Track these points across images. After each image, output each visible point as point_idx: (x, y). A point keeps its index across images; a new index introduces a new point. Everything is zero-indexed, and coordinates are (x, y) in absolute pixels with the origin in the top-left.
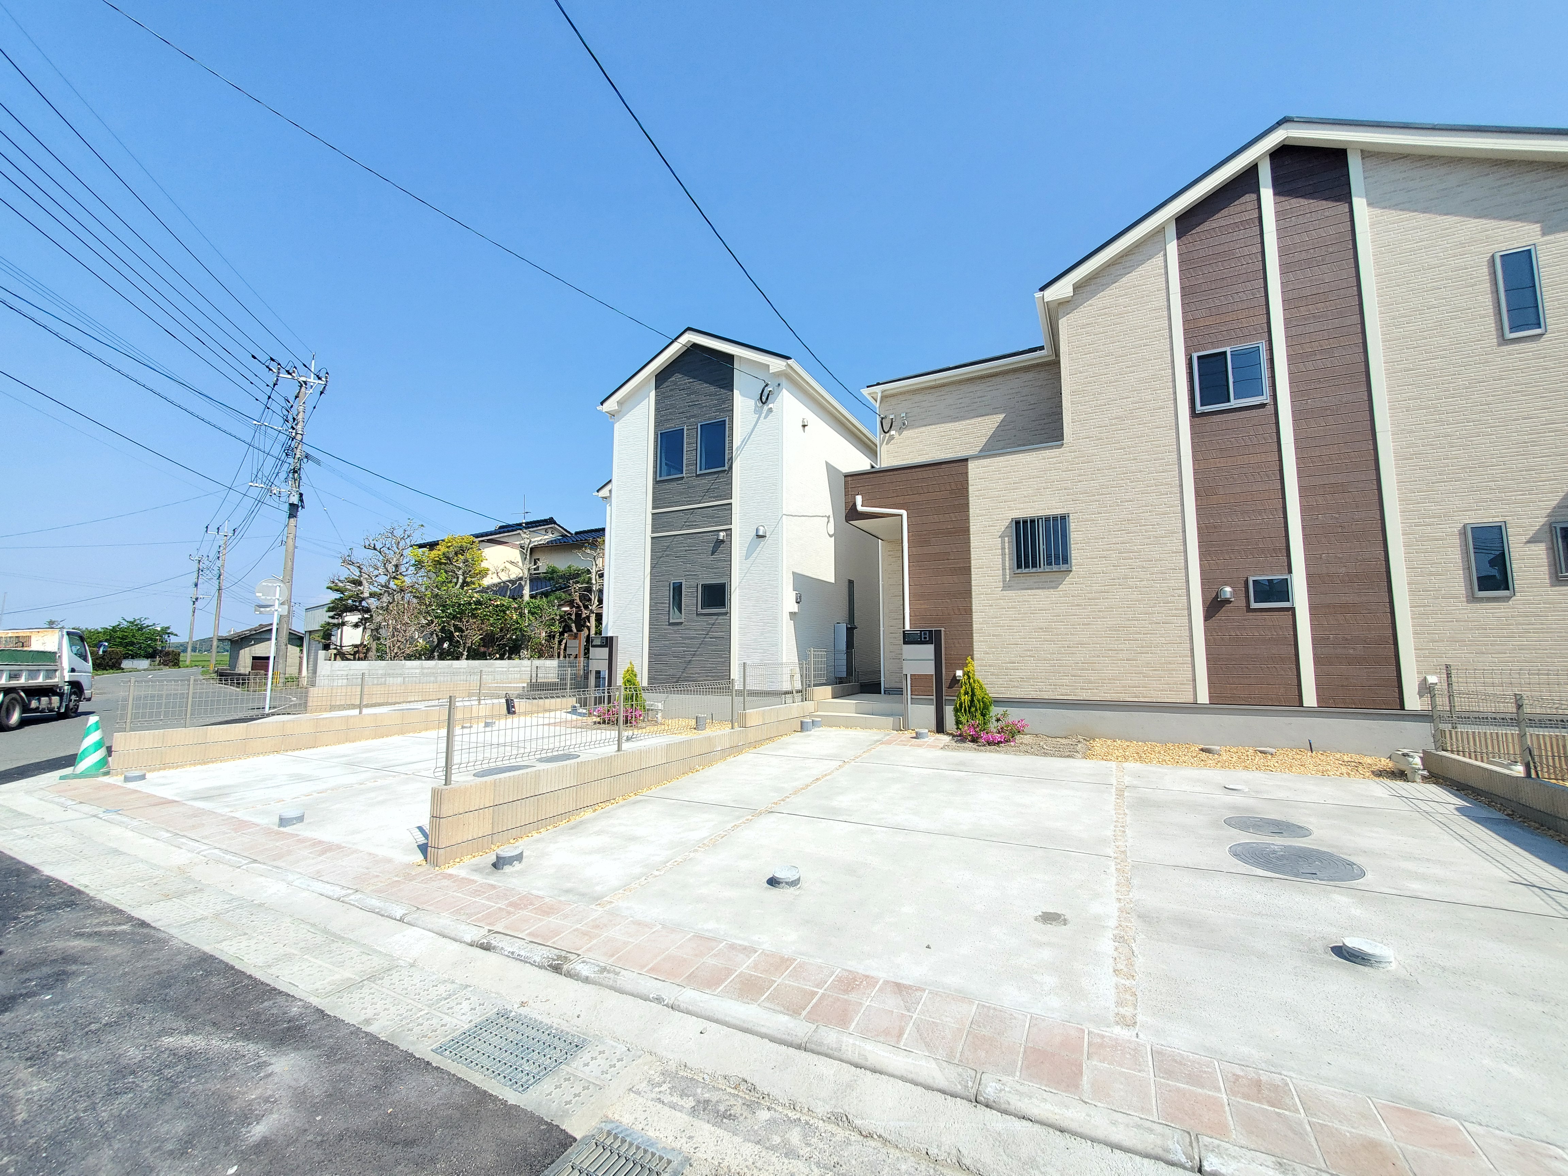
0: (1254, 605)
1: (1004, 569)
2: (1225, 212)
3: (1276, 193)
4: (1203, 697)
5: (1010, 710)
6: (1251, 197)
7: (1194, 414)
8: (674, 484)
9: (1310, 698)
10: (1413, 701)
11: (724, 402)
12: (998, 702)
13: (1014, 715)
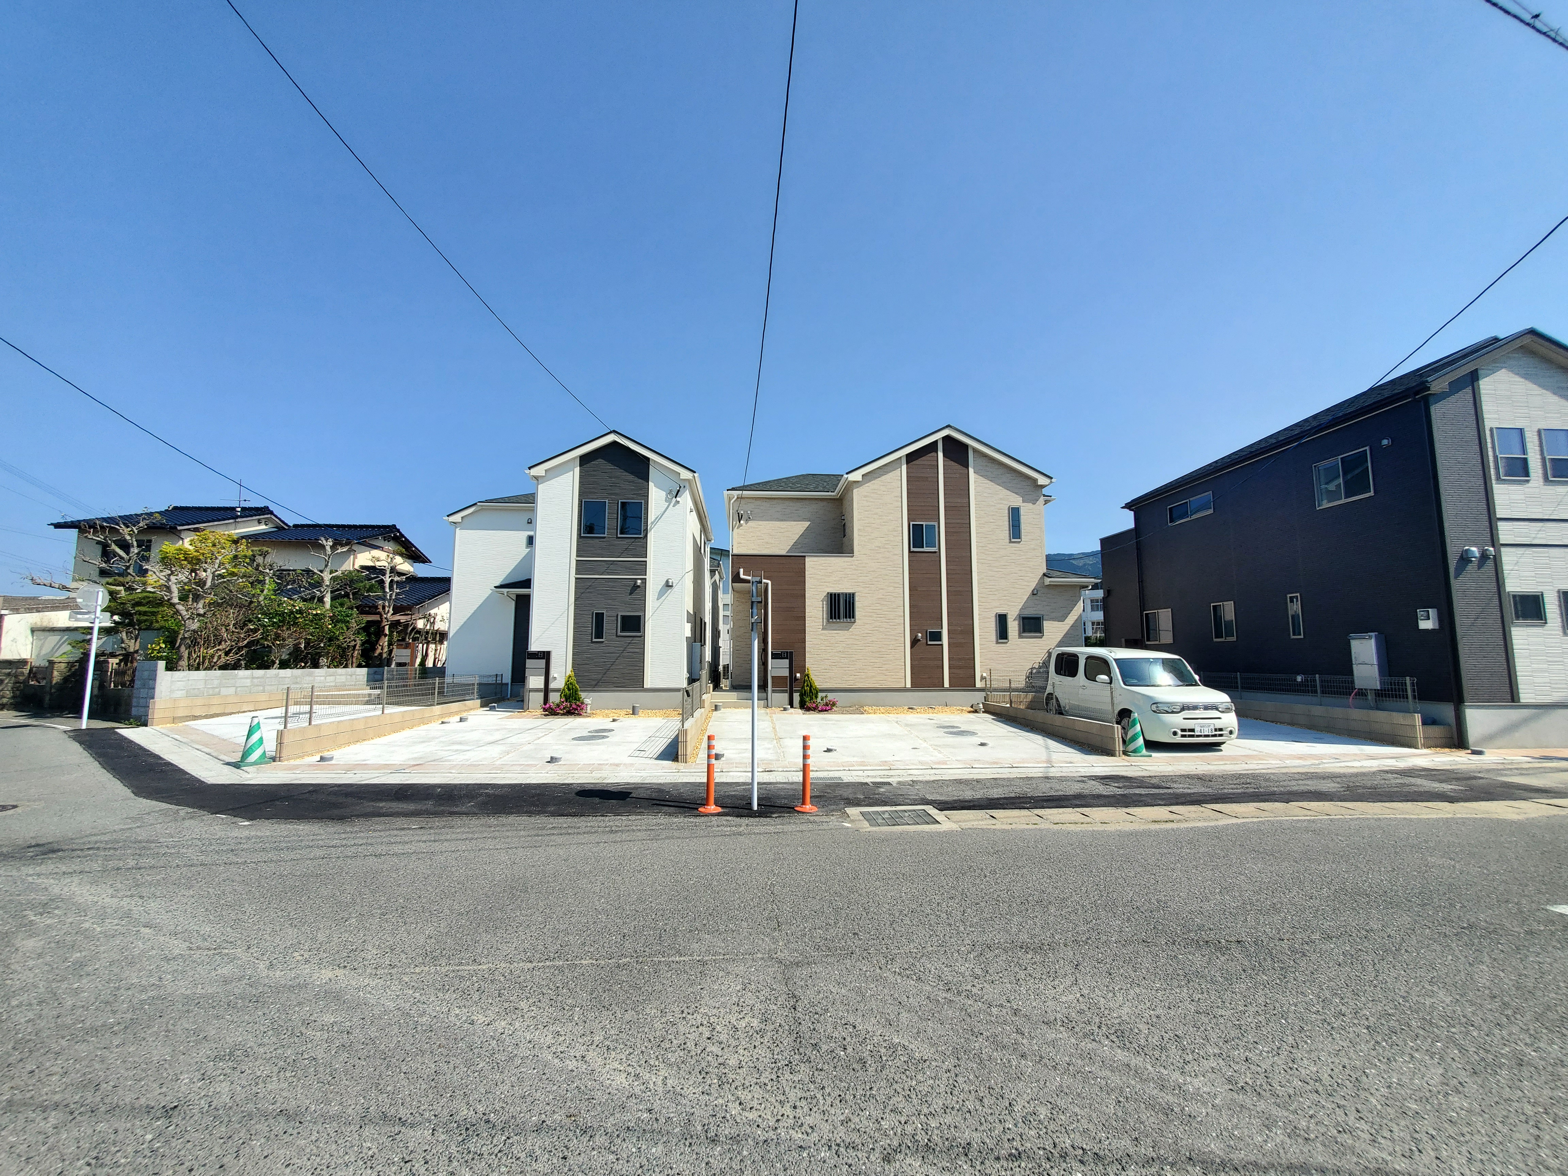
0: (929, 643)
1: (823, 619)
2: (924, 458)
3: (944, 456)
4: (909, 685)
5: (829, 694)
6: (933, 454)
7: (910, 552)
8: (597, 541)
9: (947, 684)
10: (979, 684)
11: (641, 489)
12: (823, 691)
13: (831, 696)
